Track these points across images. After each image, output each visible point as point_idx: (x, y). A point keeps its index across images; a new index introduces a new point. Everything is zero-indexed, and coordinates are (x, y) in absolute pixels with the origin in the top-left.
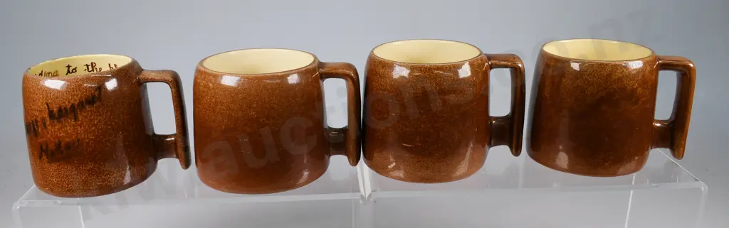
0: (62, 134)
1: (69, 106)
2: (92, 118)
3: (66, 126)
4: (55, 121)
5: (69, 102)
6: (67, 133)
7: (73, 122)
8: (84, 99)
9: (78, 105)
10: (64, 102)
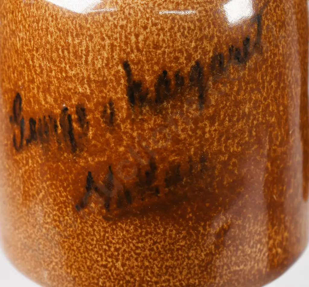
0: (161, 144)
1: (187, 69)
2: (240, 97)
3: (176, 122)
4: (146, 109)
5: (189, 58)
6: (176, 140)
7: (193, 111)
8: (225, 48)
9: (212, 66)
10: (177, 58)
